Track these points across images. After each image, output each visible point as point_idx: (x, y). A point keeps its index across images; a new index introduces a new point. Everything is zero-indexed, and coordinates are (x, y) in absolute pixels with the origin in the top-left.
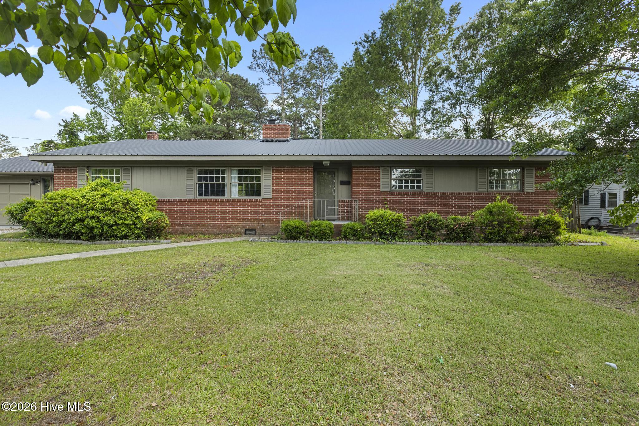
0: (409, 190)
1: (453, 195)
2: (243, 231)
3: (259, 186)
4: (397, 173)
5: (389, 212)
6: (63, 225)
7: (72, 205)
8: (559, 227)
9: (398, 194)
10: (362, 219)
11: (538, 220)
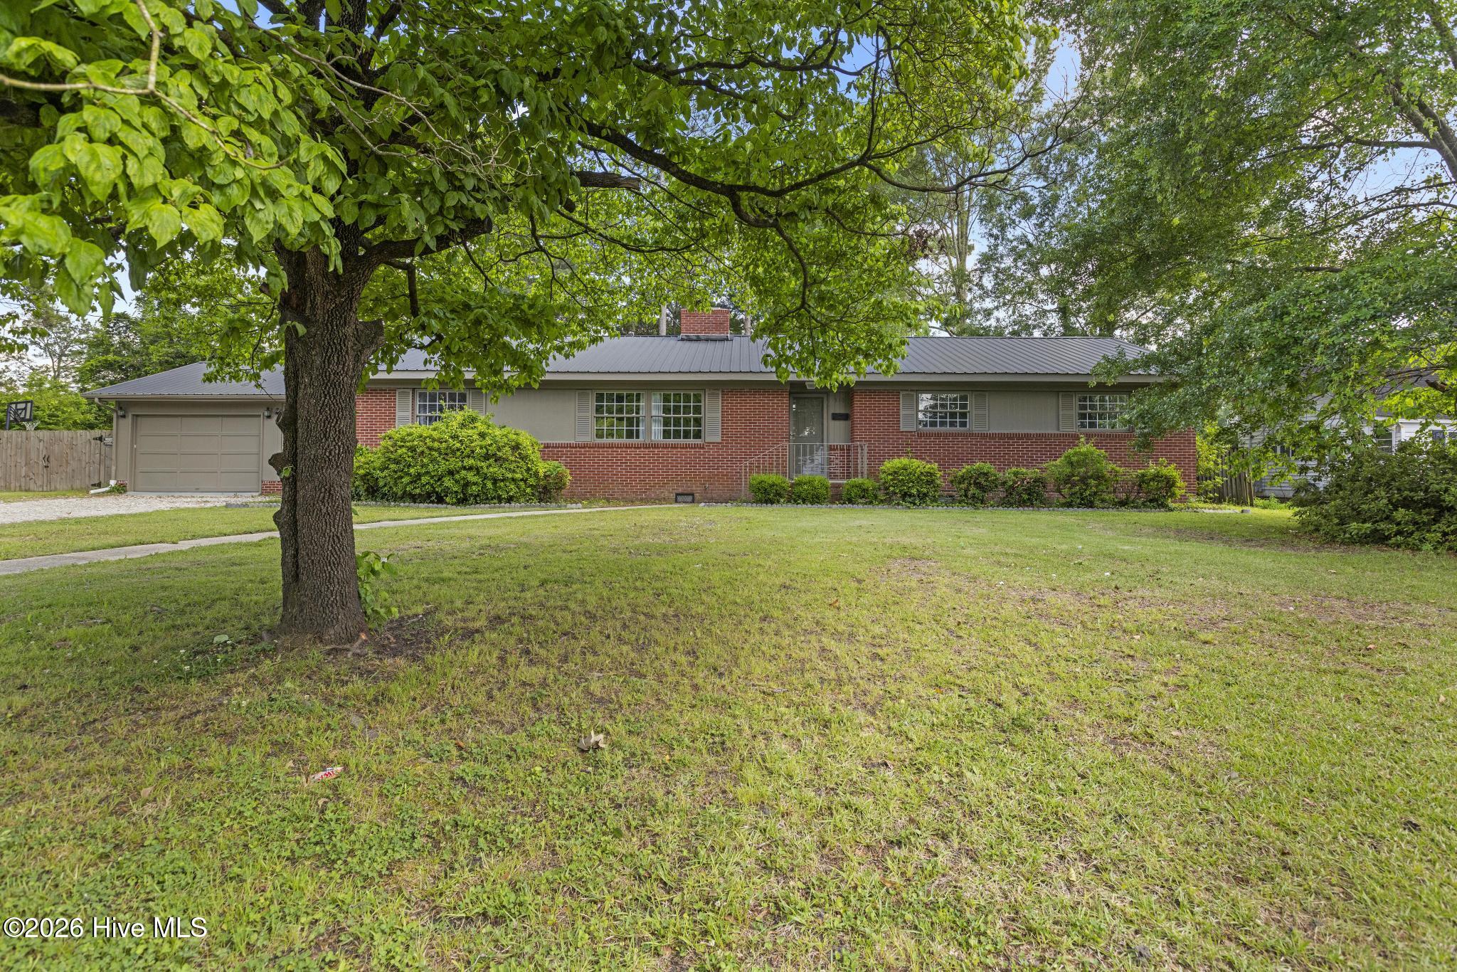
0: (948, 429)
1: (1019, 437)
2: (673, 496)
3: (698, 422)
4: (925, 401)
5: (916, 462)
6: (424, 479)
7: (438, 450)
8: (1173, 484)
9: (929, 435)
10: (873, 474)
11: (1143, 475)
